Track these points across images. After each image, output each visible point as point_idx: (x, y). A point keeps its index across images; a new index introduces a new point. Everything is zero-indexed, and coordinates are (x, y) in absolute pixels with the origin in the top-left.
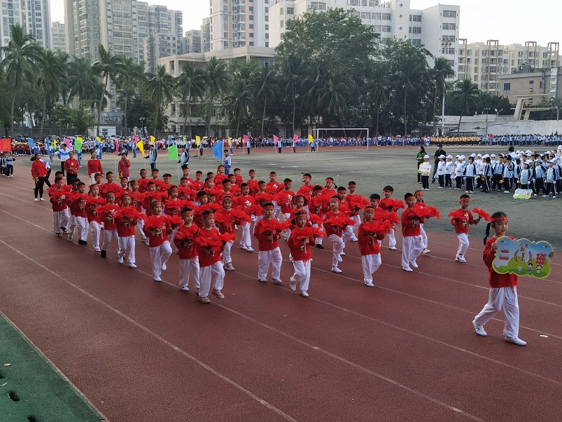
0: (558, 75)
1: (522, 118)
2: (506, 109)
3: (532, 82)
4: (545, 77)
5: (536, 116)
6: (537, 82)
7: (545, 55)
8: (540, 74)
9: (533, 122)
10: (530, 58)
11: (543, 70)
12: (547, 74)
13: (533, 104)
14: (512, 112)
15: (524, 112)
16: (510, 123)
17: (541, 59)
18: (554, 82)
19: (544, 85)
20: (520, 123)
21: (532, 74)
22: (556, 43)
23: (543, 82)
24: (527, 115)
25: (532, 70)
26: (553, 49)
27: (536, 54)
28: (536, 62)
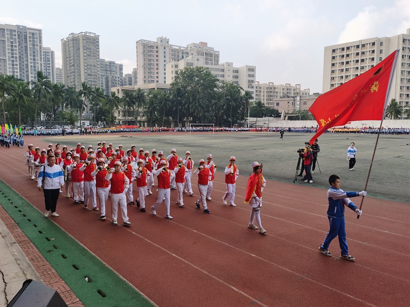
0: (300, 100)
1: (285, 119)
2: (278, 115)
3: (288, 102)
4: (294, 100)
5: (291, 118)
6: (291, 102)
7: (294, 90)
8: (292, 99)
9: (289, 121)
10: (288, 91)
11: (294, 97)
12: (295, 99)
13: (289, 113)
14: (280, 116)
15: (285, 116)
16: (279, 121)
17: (292, 92)
18: (299, 103)
19: (294, 104)
20: (284, 122)
21: (288, 99)
22: (299, 85)
24: (287, 118)
25: (289, 97)
26: (298, 87)
27: (290, 90)
28: (290, 93)
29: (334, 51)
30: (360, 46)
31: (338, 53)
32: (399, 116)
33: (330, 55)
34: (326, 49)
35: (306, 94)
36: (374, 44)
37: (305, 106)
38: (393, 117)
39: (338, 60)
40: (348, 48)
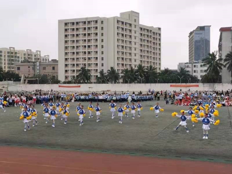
0: (40, 65)
1: (24, 83)
3: (29, 67)
4: (34, 65)
5: (31, 82)
6: (31, 67)
7: (35, 56)
8: (32, 64)
9: (29, 85)
10: (29, 56)
11: (34, 63)
12: (35, 64)
13: (29, 77)
14: (20, 80)
15: (25, 80)
16: (18, 85)
17: (33, 57)
18: (38, 68)
19: (34, 69)
20: (23, 85)
21: (29, 64)
22: (39, 51)
23: (34, 67)
24: (27, 82)
25: (29, 62)
26: (38, 54)
27: (31, 55)
28: (32, 59)
29: (66, 24)
30: (87, 22)
31: (70, 27)
32: (117, 81)
33: (63, 27)
34: (60, 22)
35: (46, 60)
36: (96, 22)
37: (44, 71)
38: (113, 82)
39: (70, 33)
40: (77, 23)
